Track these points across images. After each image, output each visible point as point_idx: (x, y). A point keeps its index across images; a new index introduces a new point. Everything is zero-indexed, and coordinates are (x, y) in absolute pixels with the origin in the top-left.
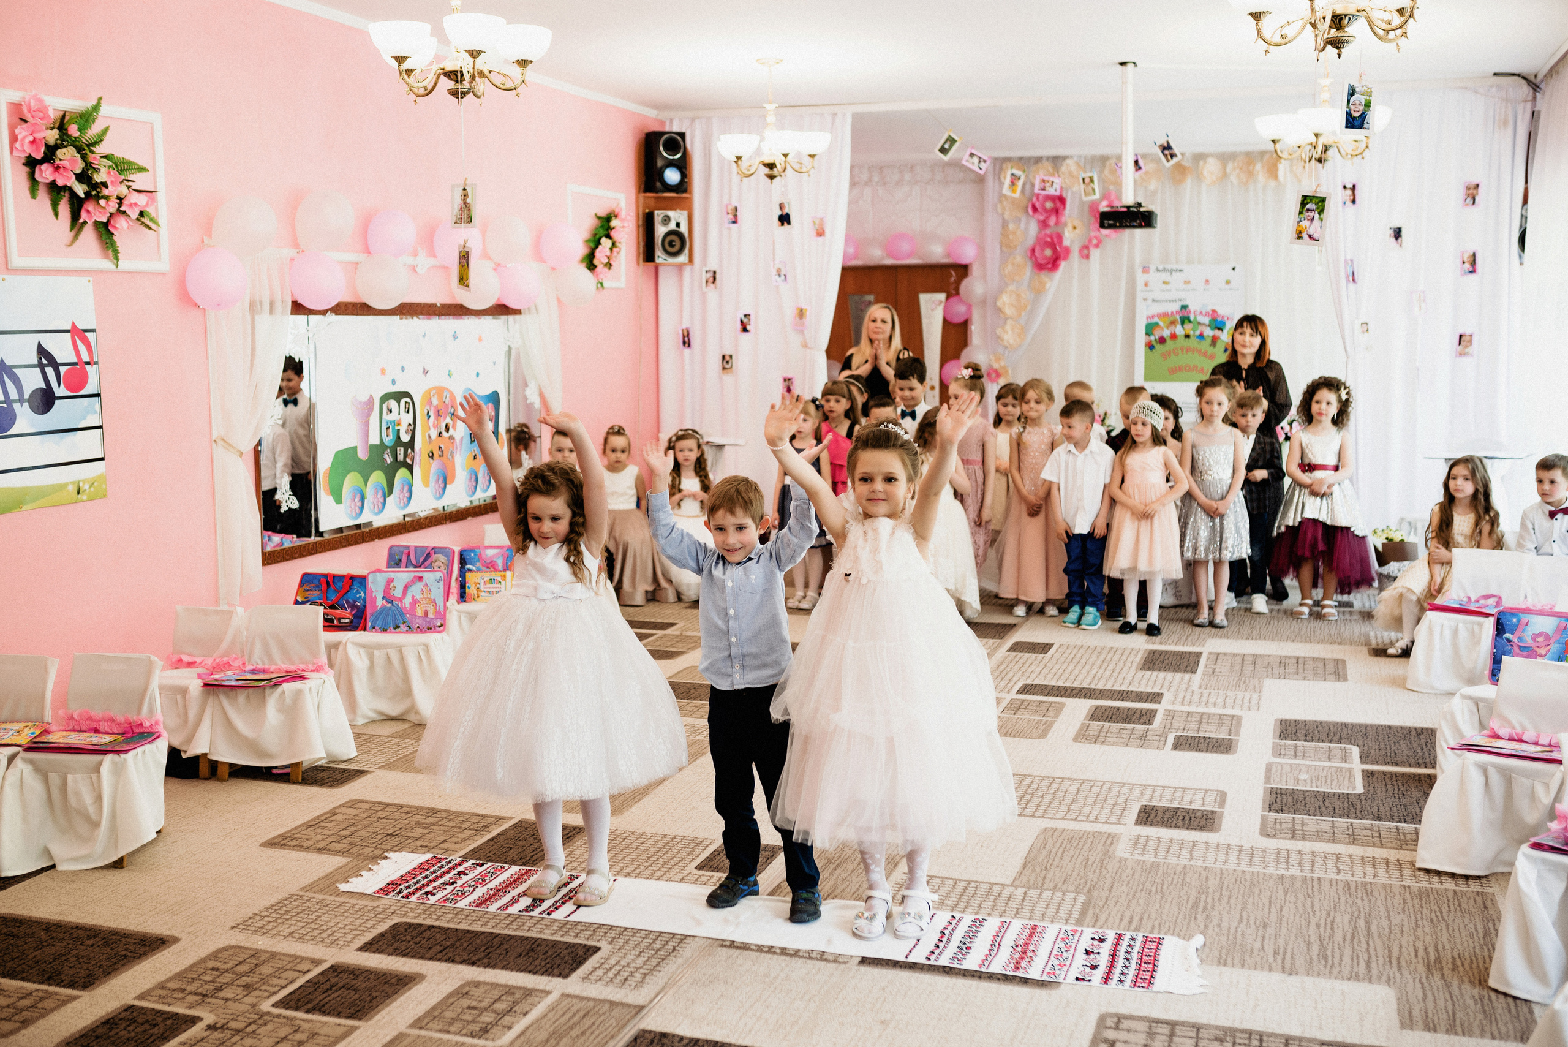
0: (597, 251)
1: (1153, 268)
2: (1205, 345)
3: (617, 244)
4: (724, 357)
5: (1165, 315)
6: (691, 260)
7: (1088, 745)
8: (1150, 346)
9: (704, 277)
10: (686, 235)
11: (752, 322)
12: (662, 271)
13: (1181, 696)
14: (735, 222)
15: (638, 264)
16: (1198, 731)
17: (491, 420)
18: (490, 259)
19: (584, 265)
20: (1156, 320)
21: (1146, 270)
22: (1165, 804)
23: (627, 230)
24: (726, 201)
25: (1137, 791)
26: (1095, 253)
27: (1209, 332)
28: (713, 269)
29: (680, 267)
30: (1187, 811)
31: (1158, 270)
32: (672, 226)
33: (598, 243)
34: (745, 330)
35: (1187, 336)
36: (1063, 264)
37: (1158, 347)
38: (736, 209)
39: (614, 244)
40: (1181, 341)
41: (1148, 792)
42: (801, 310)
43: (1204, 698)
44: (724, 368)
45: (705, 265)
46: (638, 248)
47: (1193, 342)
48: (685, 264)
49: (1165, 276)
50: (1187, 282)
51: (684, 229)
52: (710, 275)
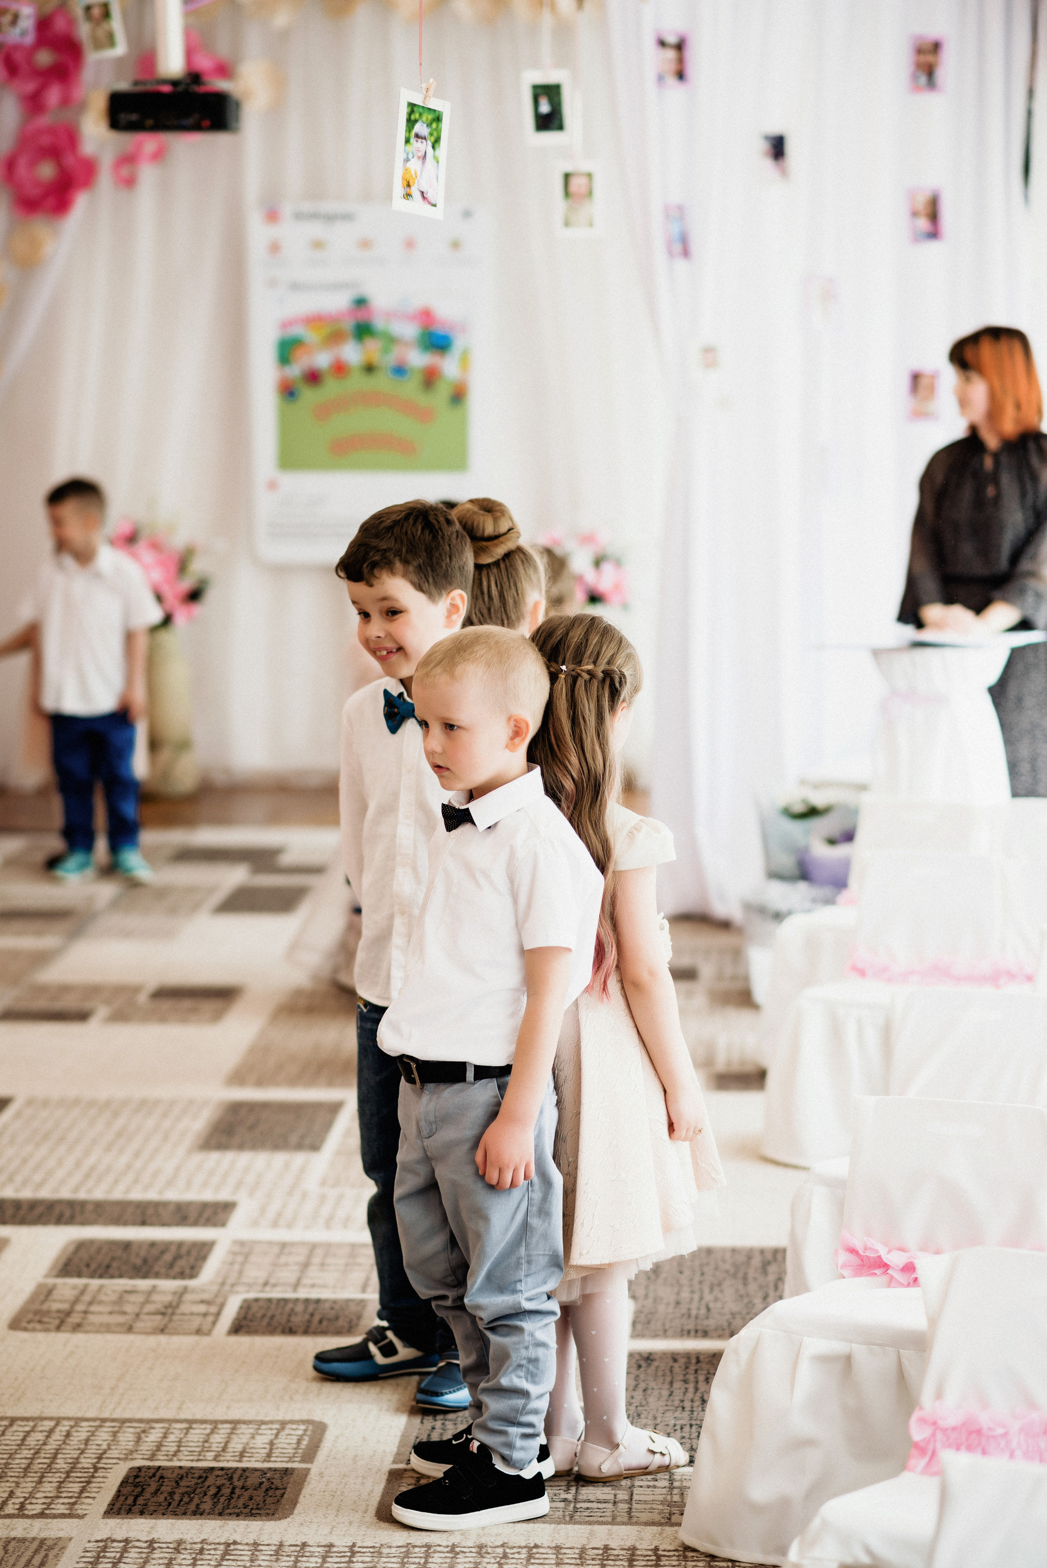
1: (287, 209)
2: (410, 388)
5: (314, 320)
7: (41, 1336)
8: (288, 391)
13: (274, 1207)
16: (296, 1286)
20: (298, 331)
21: (272, 216)
22: (185, 1461)
25: (127, 1437)
26: (148, 174)
27: (418, 359)
30: (229, 1474)
31: (299, 216)
35: (370, 369)
36: (81, 202)
37: (309, 396)
40: (357, 382)
41: (154, 1436)
43: (326, 1210)
47: (382, 382)
49: (315, 230)
50: (365, 244)
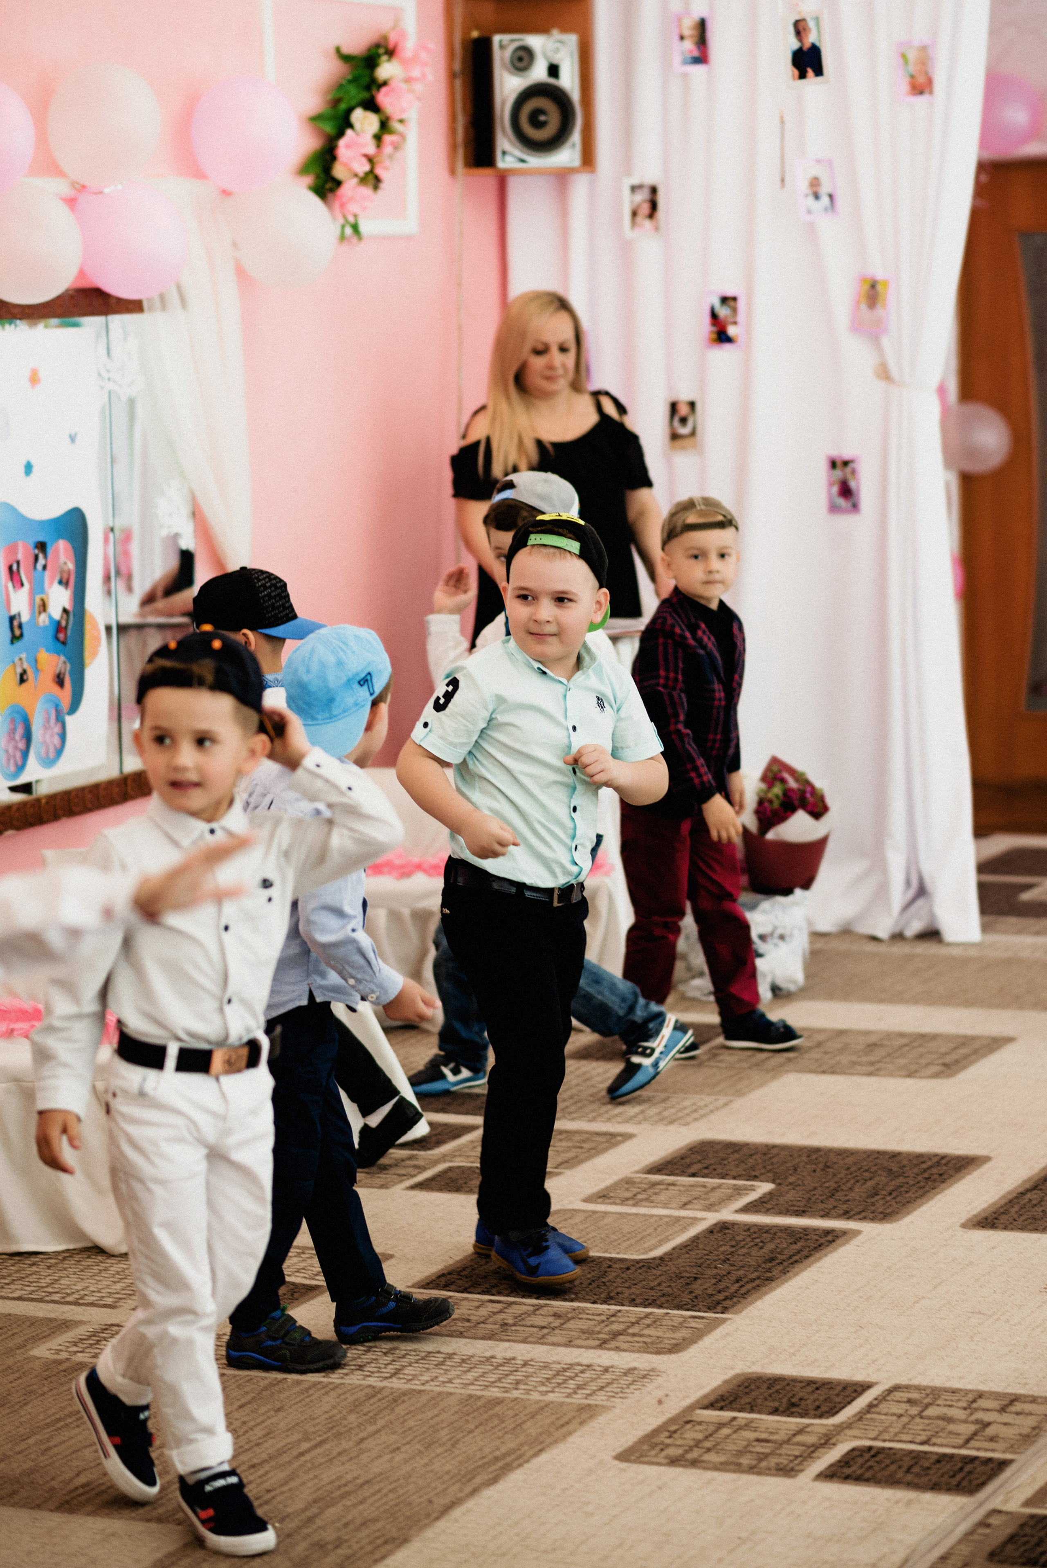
0: (342, 143)
3: (395, 125)
4: (674, 407)
6: (588, 159)
9: (628, 200)
10: (575, 96)
11: (741, 317)
12: (516, 188)
14: (701, 58)
15: (452, 172)
17: (64, 582)
18: (59, 172)
19: (309, 180)
23: (419, 87)
24: (676, 6)
28: (649, 178)
29: (562, 176)
32: (539, 73)
33: (344, 123)
34: (722, 337)
38: (702, 26)
39: (385, 126)
42: (873, 285)
44: (675, 436)
45: (628, 172)
46: (453, 131)
48: (571, 171)
51: (568, 81)
52: (642, 197)
